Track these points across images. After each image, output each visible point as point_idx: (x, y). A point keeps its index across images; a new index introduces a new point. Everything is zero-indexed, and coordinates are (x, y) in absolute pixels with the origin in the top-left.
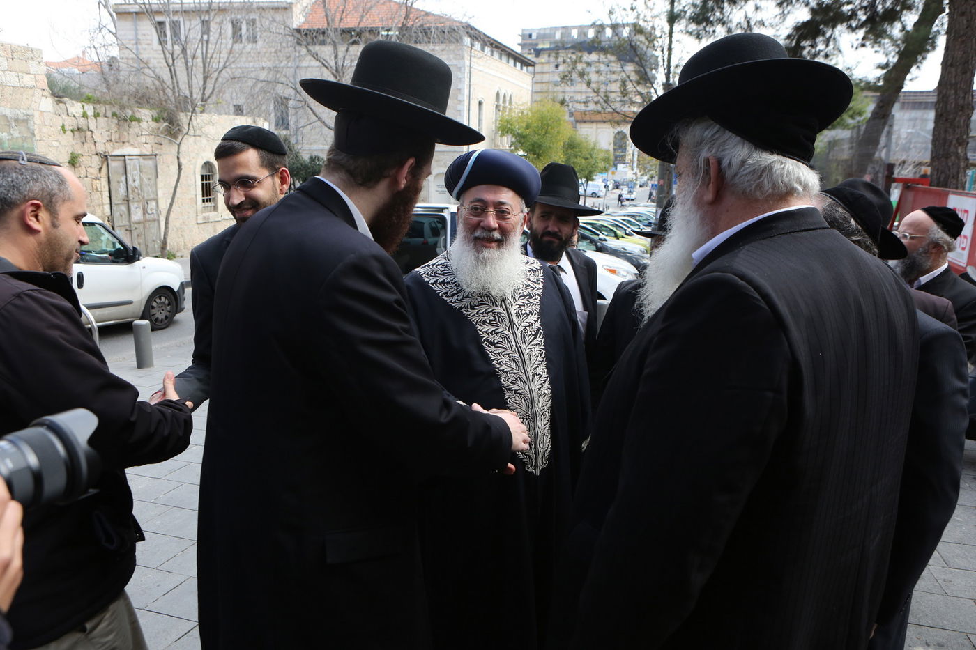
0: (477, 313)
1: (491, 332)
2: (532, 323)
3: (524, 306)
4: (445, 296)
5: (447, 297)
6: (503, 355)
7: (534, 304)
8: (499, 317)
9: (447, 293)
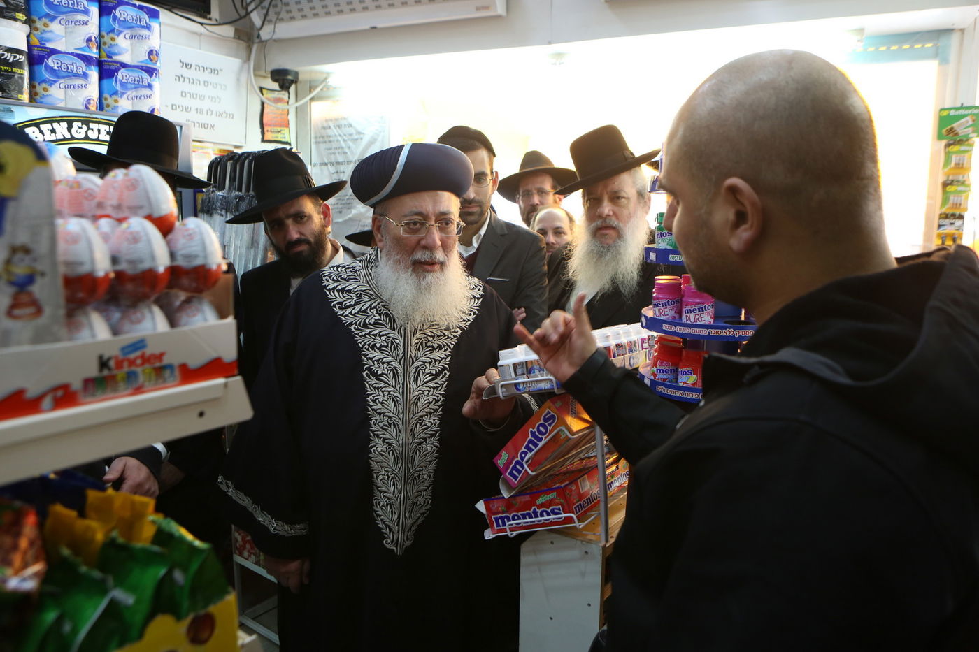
0: (369, 334)
1: (378, 361)
2: (436, 360)
3: (433, 337)
4: (337, 306)
5: (339, 308)
6: (383, 392)
7: (448, 337)
8: (392, 344)
9: (341, 303)
